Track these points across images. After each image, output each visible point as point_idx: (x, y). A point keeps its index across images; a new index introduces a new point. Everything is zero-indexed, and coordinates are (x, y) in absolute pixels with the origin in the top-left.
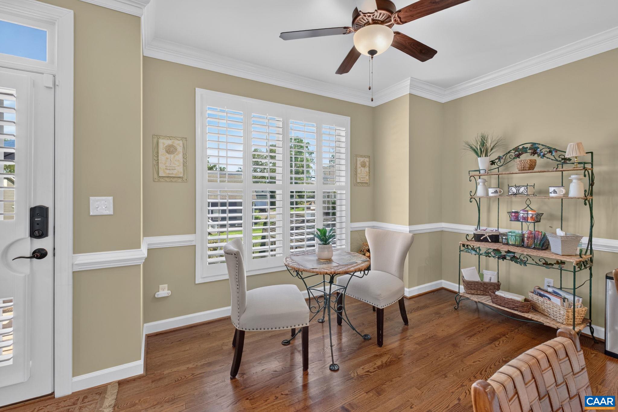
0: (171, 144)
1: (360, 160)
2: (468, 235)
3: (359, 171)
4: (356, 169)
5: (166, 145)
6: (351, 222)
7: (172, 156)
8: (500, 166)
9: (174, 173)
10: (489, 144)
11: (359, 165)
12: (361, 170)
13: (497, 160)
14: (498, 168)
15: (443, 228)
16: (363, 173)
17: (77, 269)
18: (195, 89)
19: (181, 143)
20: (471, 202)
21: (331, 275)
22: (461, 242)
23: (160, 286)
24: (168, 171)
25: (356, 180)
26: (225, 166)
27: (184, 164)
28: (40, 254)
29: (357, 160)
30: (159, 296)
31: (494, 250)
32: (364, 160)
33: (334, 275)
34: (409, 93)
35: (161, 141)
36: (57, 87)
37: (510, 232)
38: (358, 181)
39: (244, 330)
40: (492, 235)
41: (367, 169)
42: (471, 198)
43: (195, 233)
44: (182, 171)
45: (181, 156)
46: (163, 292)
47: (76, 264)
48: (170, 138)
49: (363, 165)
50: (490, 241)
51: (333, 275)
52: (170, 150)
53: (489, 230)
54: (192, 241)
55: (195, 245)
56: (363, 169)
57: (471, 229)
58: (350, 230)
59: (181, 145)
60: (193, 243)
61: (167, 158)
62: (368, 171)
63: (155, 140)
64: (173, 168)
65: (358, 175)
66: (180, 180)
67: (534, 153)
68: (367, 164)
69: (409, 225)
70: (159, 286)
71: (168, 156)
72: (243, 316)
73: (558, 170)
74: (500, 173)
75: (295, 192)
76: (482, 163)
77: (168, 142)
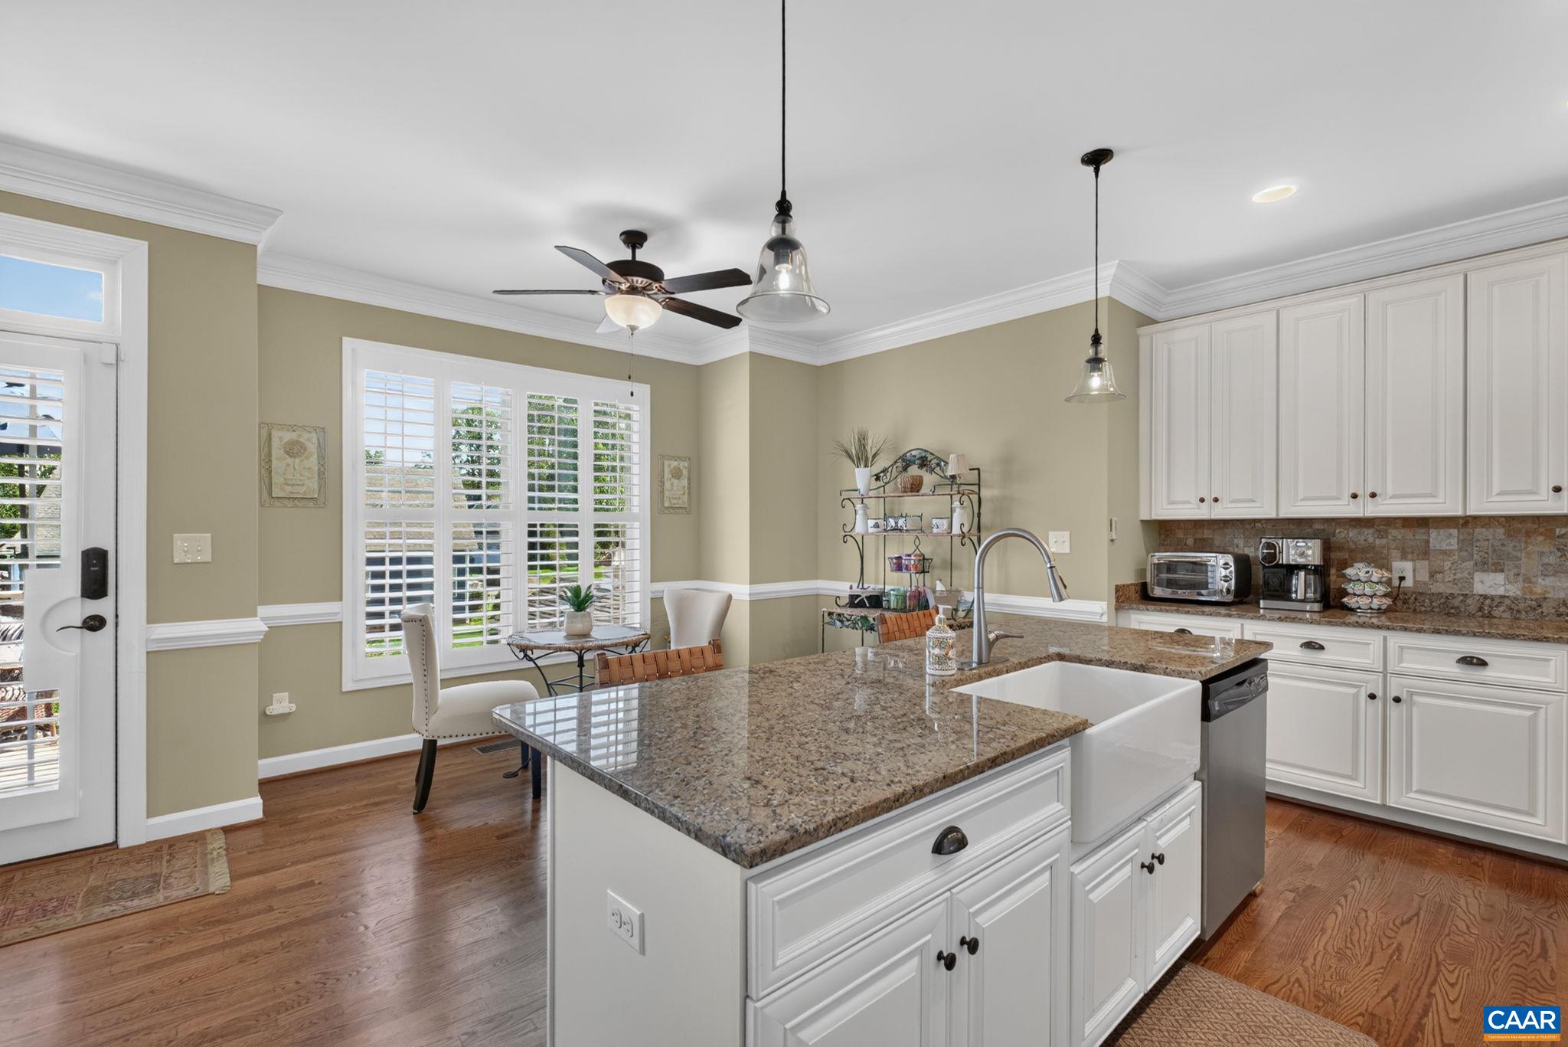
0: (296, 438)
1: (669, 466)
2: (838, 597)
3: (667, 485)
4: (663, 483)
5: (285, 441)
6: (652, 582)
7: (297, 460)
8: (887, 483)
9: (301, 491)
10: (871, 448)
11: (667, 475)
12: (672, 484)
13: (882, 475)
14: (884, 486)
15: (818, 588)
16: (676, 489)
17: (154, 647)
18: (341, 339)
19: (314, 436)
20: (845, 542)
21: (578, 652)
22: (825, 609)
23: (274, 695)
24: (289, 489)
25: (663, 504)
26: (382, 449)
27: (319, 476)
28: (94, 624)
29: (663, 464)
30: (275, 713)
31: (862, 617)
32: (679, 464)
33: (583, 652)
34: (748, 350)
35: (275, 434)
36: (121, 364)
37: (892, 590)
38: (666, 504)
39: (435, 738)
40: (870, 596)
41: (685, 482)
42: (846, 536)
43: (341, 600)
44: (316, 487)
45: (314, 459)
46: (281, 704)
47: (153, 640)
48: (292, 428)
49: (677, 474)
50: (868, 605)
51: (581, 652)
52: (294, 450)
53: (872, 587)
54: (336, 614)
55: (341, 622)
56: (676, 481)
57: (844, 588)
58: (650, 596)
59: (315, 440)
60: (337, 619)
61: (288, 465)
62: (686, 485)
63: (264, 432)
64: (301, 483)
65: (667, 493)
66: (311, 504)
67: (922, 466)
68: (685, 472)
69: (750, 584)
70: (272, 696)
71: (290, 460)
72: (433, 719)
73: (935, 493)
74: (886, 495)
75: (538, 526)
76: (861, 477)
77: (289, 436)
